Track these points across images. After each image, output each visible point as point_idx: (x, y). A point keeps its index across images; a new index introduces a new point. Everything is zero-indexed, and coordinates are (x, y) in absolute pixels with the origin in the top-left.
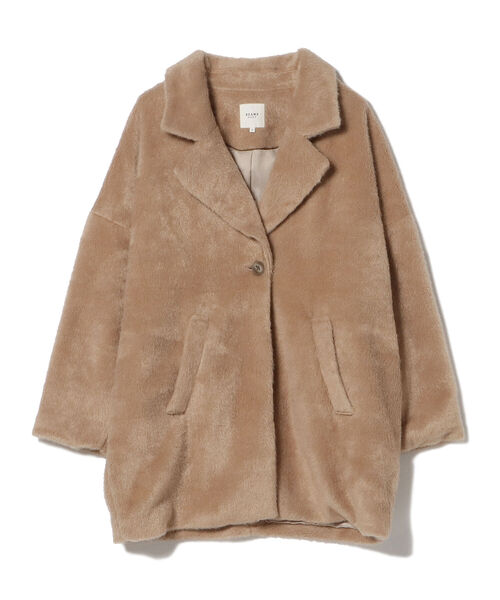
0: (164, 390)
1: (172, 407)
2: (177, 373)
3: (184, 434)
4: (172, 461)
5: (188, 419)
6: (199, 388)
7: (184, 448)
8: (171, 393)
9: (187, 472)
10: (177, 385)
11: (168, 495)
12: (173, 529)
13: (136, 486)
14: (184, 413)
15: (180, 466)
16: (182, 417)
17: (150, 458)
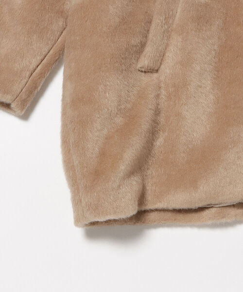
0: (136, 41)
1: (144, 62)
2: (150, 22)
3: (158, 96)
4: (145, 125)
5: (162, 78)
6: (176, 41)
7: (157, 112)
8: (143, 45)
9: (159, 142)
10: (150, 36)
11: (139, 167)
12: (143, 208)
13: (103, 154)
14: (157, 71)
15: (153, 133)
16: (155, 75)
17: (119, 120)
